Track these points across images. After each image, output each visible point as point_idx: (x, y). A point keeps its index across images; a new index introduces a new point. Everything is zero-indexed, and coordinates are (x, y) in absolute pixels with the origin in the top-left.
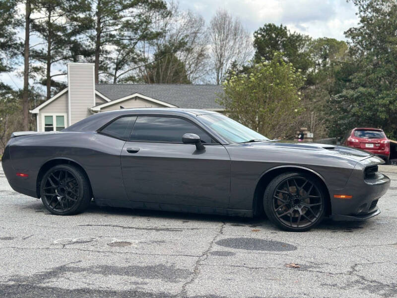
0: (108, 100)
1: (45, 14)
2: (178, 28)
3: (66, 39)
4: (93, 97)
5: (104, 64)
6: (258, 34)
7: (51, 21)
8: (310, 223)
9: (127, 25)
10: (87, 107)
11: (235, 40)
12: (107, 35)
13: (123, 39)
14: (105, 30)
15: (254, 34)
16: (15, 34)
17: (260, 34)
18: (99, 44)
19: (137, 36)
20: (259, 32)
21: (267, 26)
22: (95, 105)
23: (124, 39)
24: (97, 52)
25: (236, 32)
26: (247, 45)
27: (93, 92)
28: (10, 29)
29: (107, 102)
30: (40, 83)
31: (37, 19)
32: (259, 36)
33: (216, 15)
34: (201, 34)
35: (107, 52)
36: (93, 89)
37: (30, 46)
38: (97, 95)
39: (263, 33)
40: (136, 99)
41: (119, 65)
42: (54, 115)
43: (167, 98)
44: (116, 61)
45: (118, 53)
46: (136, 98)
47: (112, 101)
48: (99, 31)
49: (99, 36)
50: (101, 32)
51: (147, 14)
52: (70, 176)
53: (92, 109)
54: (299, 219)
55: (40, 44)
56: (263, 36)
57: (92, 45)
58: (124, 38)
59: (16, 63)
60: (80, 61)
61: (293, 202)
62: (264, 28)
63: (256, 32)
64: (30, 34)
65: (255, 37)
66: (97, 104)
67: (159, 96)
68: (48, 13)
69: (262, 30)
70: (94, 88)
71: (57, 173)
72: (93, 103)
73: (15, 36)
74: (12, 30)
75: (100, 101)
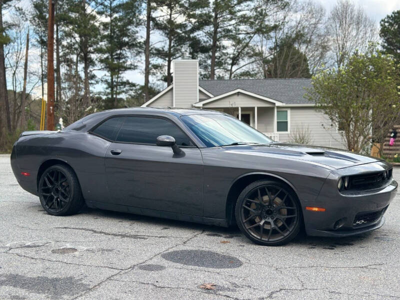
0: (211, 96)
1: (166, 12)
2: (299, 19)
3: (187, 36)
4: (197, 93)
5: (222, 59)
6: (385, 22)
7: (172, 19)
8: (282, 237)
9: (244, 20)
10: (190, 103)
11: (358, 30)
12: (224, 31)
13: (239, 34)
14: (222, 26)
15: (380, 23)
16: (137, 32)
17: (387, 22)
18: (216, 40)
19: (253, 30)
20: (386, 20)
21: (396, 13)
22: (198, 101)
23: (241, 34)
24: (215, 47)
25: (359, 21)
26: (373, 35)
27: (197, 88)
28: (132, 28)
29: (210, 98)
30: (162, 80)
31: (158, 17)
32: (386, 24)
33: (337, 4)
34: (321, 25)
35: (224, 48)
36: (196, 85)
37: (150, 44)
38: (200, 91)
39: (391, 21)
40: (238, 95)
41: (235, 60)
43: (273, 93)
44: (232, 56)
45: (234, 48)
46: (239, 93)
47: (215, 96)
48: (216, 26)
49: (216, 32)
50: (218, 28)
51: (264, 7)
52: (63, 176)
53: (194, 105)
54: (270, 232)
55: (160, 42)
56: (391, 24)
57: (210, 40)
58: (240, 32)
59: (139, 61)
60: (185, 58)
61: (264, 213)
62: (392, 16)
63: (382, 21)
64: (151, 32)
65: (381, 25)
66: (201, 100)
67: (265, 91)
68: (170, 12)
69: (390, 18)
70: (198, 84)
71: (52, 174)
72: (197, 99)
73: (137, 35)
74: (135, 29)
75: (203, 97)
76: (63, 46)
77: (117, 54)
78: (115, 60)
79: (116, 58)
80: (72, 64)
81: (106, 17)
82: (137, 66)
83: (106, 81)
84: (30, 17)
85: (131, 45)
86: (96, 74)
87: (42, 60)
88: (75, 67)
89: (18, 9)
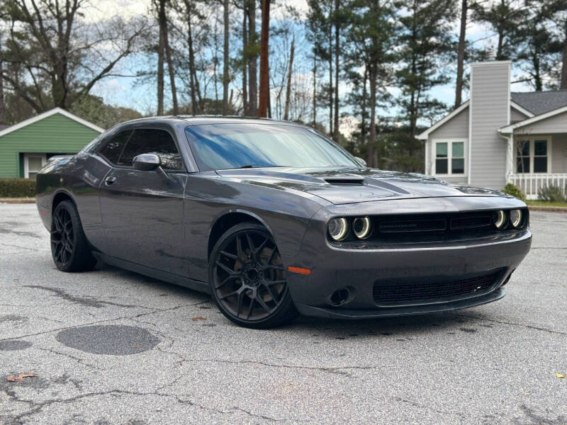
0: (530, 115)
3: (530, 28)
4: (507, 113)
10: (494, 129)
22: (509, 123)
27: (507, 104)
29: (528, 118)
36: (507, 100)
38: (512, 108)
42: (450, 142)
47: (536, 116)
53: (500, 130)
54: (251, 306)
61: (247, 275)
66: (513, 123)
70: (509, 98)
72: (506, 122)
73: (450, 32)
74: (447, 24)
75: (517, 118)
76: (346, 56)
77: (420, 63)
78: (418, 71)
79: (419, 68)
80: (359, 81)
81: (409, 10)
82: (450, 78)
83: (405, 102)
84: (304, 18)
85: (441, 48)
86: (391, 93)
87: (315, 76)
88: (362, 84)
89: (290, 9)
